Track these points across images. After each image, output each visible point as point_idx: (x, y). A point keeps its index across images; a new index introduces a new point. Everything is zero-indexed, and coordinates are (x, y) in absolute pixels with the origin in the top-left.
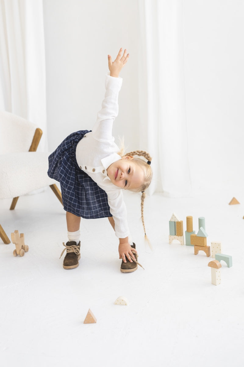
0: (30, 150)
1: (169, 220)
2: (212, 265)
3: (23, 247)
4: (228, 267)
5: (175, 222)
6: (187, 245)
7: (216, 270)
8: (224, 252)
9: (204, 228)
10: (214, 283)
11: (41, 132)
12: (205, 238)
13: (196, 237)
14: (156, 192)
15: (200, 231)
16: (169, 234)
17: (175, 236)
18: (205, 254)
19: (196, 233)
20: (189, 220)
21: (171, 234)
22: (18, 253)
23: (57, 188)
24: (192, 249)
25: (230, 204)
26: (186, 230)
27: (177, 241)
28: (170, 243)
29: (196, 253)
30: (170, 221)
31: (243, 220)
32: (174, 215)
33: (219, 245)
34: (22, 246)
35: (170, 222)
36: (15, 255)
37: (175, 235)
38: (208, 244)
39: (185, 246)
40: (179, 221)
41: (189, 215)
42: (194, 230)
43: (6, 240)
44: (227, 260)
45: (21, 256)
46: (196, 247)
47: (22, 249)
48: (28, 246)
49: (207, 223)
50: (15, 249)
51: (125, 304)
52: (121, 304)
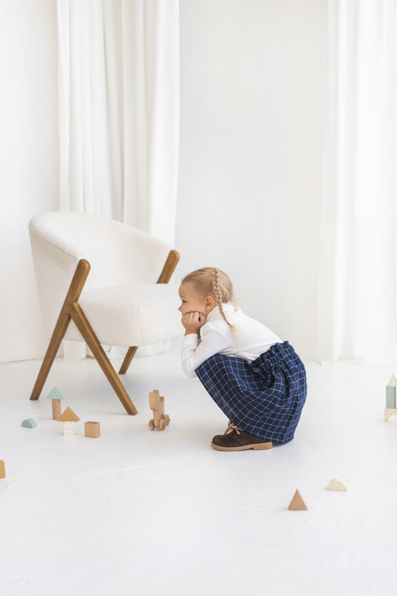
0: (159, 282)
1: (387, 385)
3: (163, 417)
11: (177, 256)
14: (341, 358)
16: (385, 406)
22: (156, 424)
28: (386, 420)
30: (387, 387)
32: (394, 377)
34: (162, 415)
36: (152, 427)
37: (395, 408)
43: (131, 408)
45: (160, 430)
47: (161, 419)
48: (168, 416)
50: (153, 418)
51: (345, 490)
52: (337, 490)
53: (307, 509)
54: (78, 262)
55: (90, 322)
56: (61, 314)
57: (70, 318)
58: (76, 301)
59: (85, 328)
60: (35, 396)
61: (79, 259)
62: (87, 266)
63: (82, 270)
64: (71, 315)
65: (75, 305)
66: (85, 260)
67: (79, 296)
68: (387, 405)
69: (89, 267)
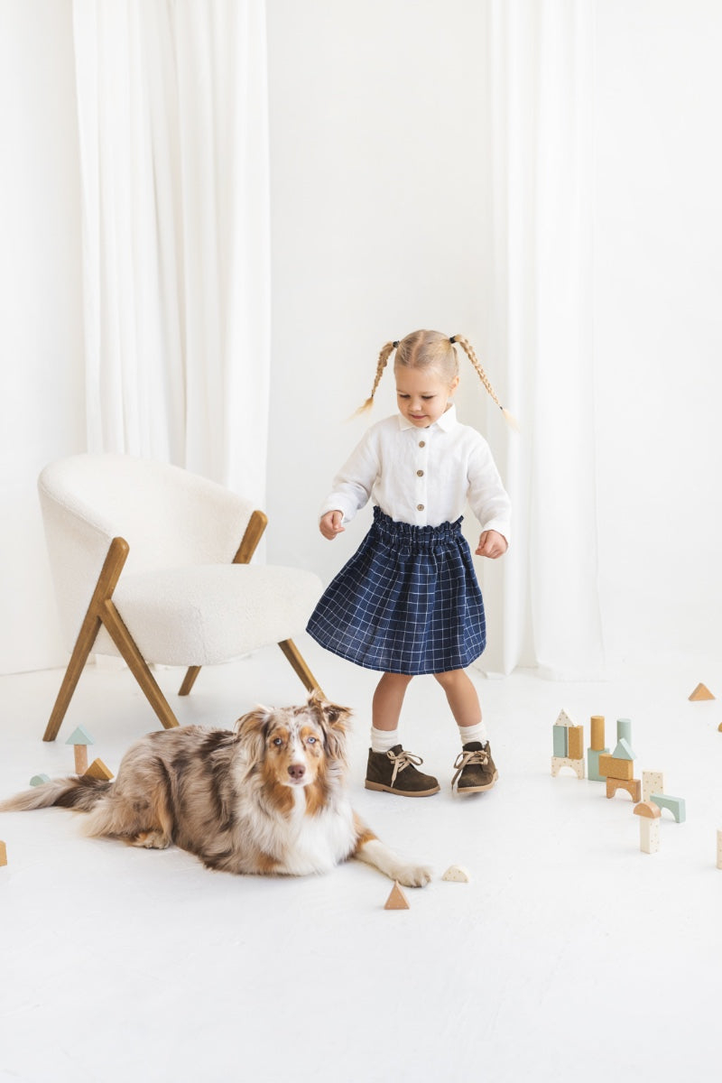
0: (236, 561)
1: (554, 723)
2: (643, 811)
4: (677, 821)
5: (566, 728)
6: (591, 778)
7: (649, 820)
8: (669, 792)
9: (628, 741)
10: (644, 850)
11: (264, 520)
12: (631, 761)
13: (611, 758)
14: (518, 668)
15: (620, 746)
16: (551, 752)
17: (566, 760)
18: (630, 797)
19: (611, 753)
20: (596, 724)
21: (556, 755)
23: (295, 647)
24: (602, 788)
25: (692, 698)
26: (589, 746)
27: (568, 770)
28: (554, 774)
29: (610, 795)
30: (554, 727)
31: (720, 733)
32: (563, 713)
33: (660, 777)
35: (556, 728)
37: (566, 756)
38: (637, 774)
39: (587, 781)
40: (575, 725)
41: (596, 713)
42: (606, 746)
44: (674, 806)
46: (610, 781)
49: (634, 732)
51: (466, 881)
52: (455, 880)
53: (408, 908)
54: (110, 542)
55: (130, 629)
56: (86, 617)
57: (99, 622)
58: (109, 597)
59: (123, 640)
60: (51, 735)
61: (113, 538)
62: (124, 547)
63: (116, 554)
64: (102, 619)
65: (108, 604)
66: (120, 538)
67: (113, 590)
68: (555, 753)
69: (128, 550)
